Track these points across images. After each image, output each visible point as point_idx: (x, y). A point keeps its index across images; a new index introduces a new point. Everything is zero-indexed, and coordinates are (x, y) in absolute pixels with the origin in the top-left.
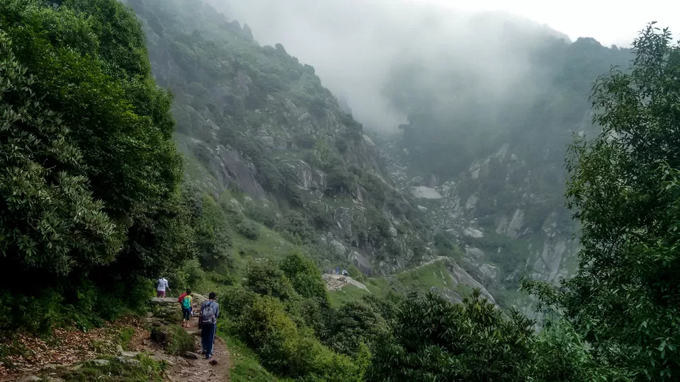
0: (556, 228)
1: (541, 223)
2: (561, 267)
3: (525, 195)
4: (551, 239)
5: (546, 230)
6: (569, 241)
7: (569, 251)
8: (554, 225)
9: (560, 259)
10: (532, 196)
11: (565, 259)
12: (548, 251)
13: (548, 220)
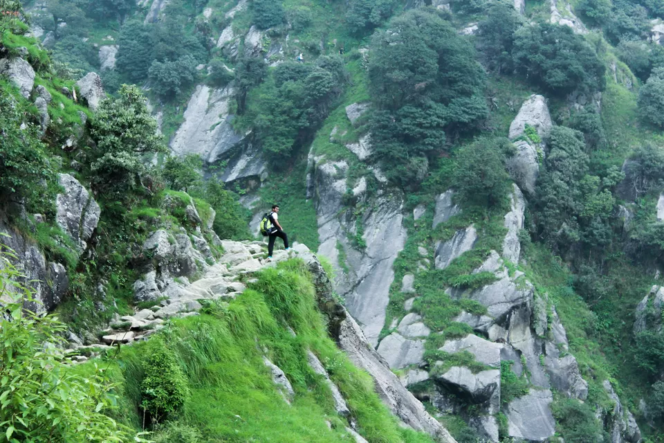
0: (367, 161)
1: (304, 138)
2: (396, 309)
3: (226, 36)
4: (350, 201)
5: (329, 169)
6: (418, 213)
7: (422, 250)
8: (362, 150)
9: (390, 279)
10: (255, 38)
11: (408, 280)
12: (340, 247)
13: (334, 131)
